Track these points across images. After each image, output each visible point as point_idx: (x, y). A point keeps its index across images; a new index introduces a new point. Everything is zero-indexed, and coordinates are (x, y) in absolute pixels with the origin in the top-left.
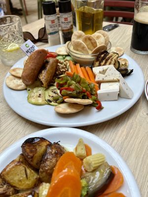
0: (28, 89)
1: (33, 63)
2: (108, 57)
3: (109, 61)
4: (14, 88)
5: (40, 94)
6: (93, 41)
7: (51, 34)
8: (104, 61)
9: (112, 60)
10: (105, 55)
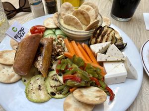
0: (23, 79)
1: (26, 51)
2: (103, 32)
3: (106, 37)
4: (6, 82)
5: (39, 86)
6: (86, 16)
7: (34, 4)
8: (100, 37)
9: (108, 36)
10: (100, 30)
